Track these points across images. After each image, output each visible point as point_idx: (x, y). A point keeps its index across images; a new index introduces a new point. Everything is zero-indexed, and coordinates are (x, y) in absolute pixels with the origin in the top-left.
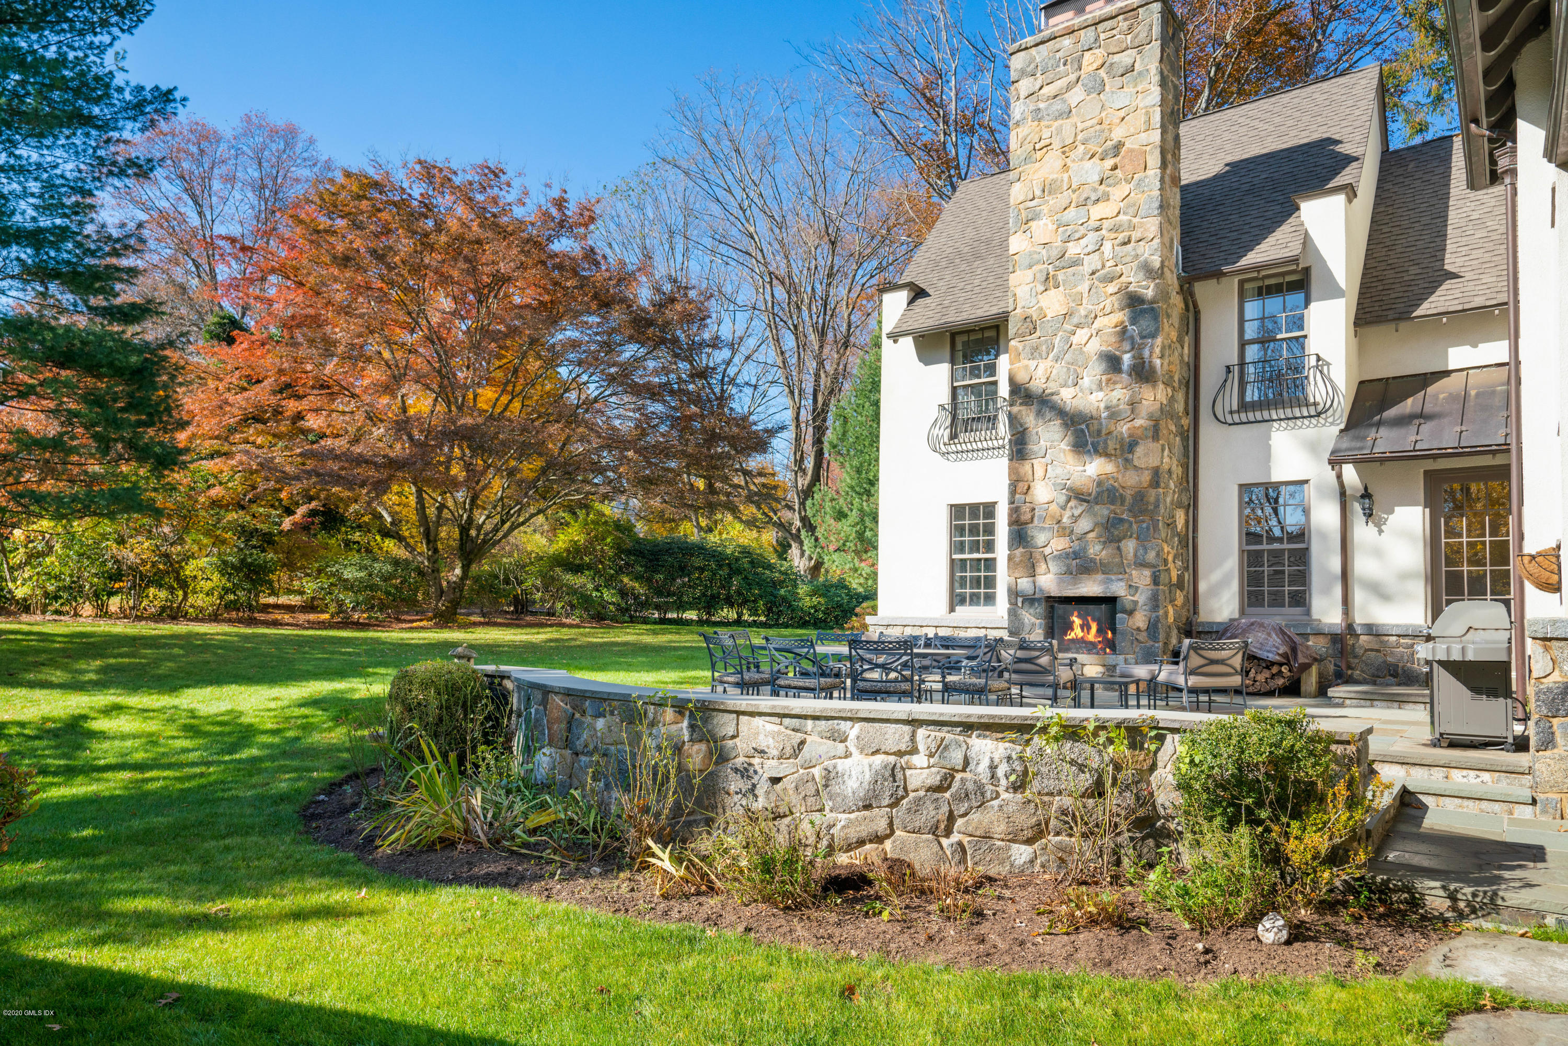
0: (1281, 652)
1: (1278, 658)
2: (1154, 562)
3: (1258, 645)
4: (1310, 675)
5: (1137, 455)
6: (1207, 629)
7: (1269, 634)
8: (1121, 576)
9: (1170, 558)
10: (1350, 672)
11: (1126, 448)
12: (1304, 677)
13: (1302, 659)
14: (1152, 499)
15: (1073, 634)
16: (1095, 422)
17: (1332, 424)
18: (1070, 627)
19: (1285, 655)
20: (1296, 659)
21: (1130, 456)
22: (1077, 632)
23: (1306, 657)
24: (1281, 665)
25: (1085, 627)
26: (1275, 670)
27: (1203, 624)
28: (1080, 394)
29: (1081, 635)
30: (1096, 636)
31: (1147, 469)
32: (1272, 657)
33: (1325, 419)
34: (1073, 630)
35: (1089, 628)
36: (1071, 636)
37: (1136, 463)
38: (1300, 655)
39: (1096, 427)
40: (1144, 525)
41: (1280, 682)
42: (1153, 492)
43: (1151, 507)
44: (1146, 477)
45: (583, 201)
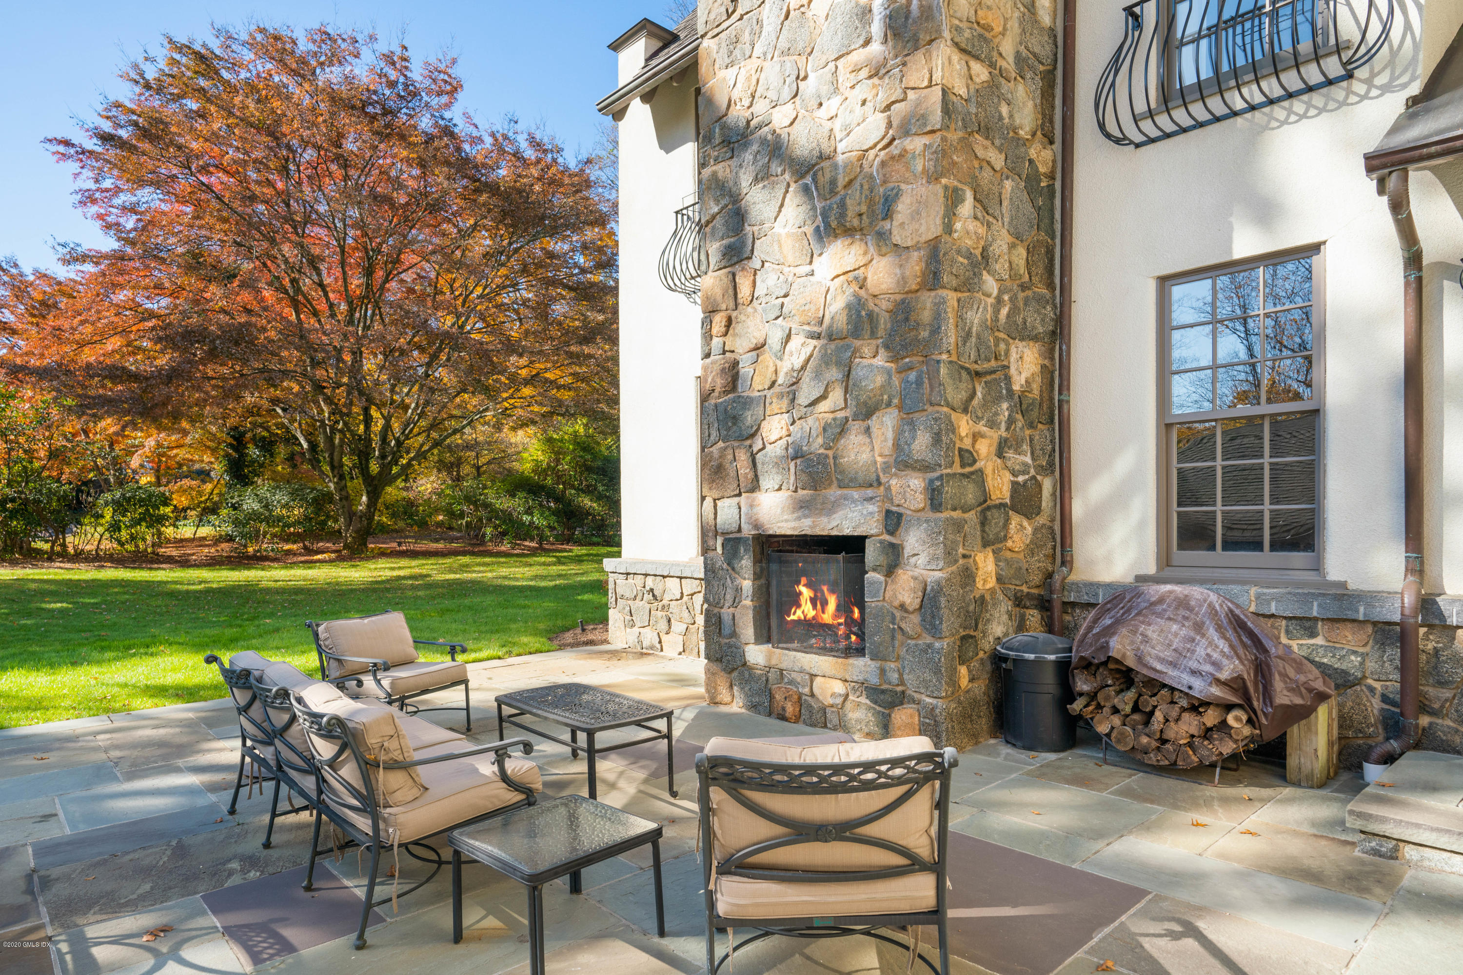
0: (1224, 675)
1: (1216, 691)
2: (929, 457)
3: (1168, 654)
4: (1311, 730)
5: (899, 218)
6: (1085, 599)
7: (1199, 627)
8: (870, 492)
9: (984, 448)
10: (1425, 721)
11: (879, 209)
12: (1294, 732)
13: (1283, 697)
14: (926, 316)
15: (799, 613)
16: (825, 164)
17: (1386, 89)
18: (796, 601)
19: (1236, 685)
20: (1267, 694)
21: (887, 225)
22: (806, 610)
23: (1295, 690)
24: (1229, 707)
25: (818, 601)
26: (1211, 717)
27: (1076, 587)
28: (802, 112)
29: (812, 614)
30: (835, 617)
31: (917, 247)
32: (1200, 688)
33: (1369, 82)
34: (799, 606)
35: (825, 603)
36: (796, 615)
37: (897, 238)
38: (1278, 684)
39: (828, 176)
40: (912, 376)
41: (1228, 748)
42: (928, 299)
43: (924, 334)
44: (915, 265)
45: (432, 60)
